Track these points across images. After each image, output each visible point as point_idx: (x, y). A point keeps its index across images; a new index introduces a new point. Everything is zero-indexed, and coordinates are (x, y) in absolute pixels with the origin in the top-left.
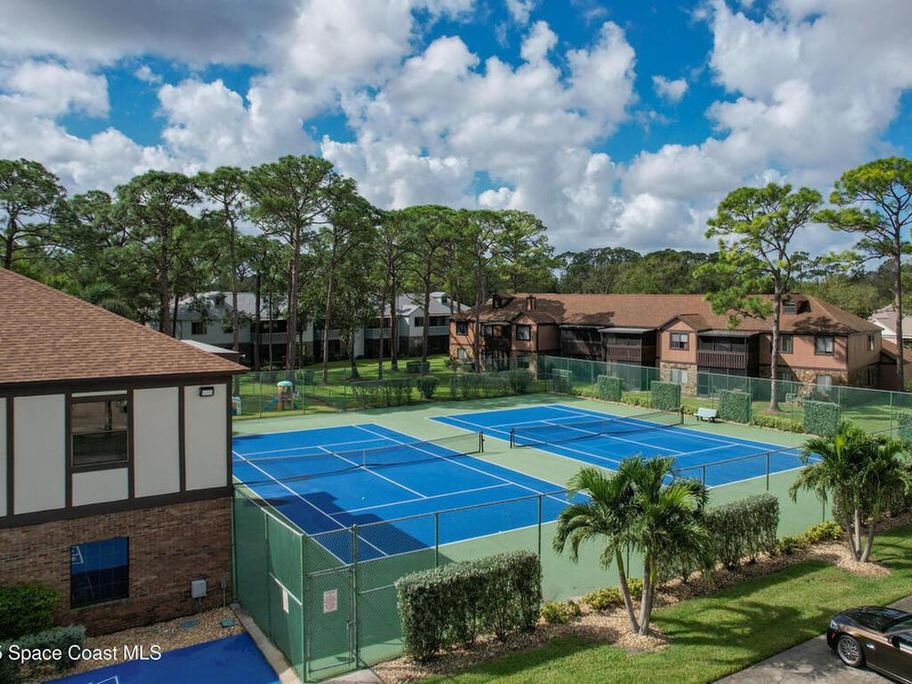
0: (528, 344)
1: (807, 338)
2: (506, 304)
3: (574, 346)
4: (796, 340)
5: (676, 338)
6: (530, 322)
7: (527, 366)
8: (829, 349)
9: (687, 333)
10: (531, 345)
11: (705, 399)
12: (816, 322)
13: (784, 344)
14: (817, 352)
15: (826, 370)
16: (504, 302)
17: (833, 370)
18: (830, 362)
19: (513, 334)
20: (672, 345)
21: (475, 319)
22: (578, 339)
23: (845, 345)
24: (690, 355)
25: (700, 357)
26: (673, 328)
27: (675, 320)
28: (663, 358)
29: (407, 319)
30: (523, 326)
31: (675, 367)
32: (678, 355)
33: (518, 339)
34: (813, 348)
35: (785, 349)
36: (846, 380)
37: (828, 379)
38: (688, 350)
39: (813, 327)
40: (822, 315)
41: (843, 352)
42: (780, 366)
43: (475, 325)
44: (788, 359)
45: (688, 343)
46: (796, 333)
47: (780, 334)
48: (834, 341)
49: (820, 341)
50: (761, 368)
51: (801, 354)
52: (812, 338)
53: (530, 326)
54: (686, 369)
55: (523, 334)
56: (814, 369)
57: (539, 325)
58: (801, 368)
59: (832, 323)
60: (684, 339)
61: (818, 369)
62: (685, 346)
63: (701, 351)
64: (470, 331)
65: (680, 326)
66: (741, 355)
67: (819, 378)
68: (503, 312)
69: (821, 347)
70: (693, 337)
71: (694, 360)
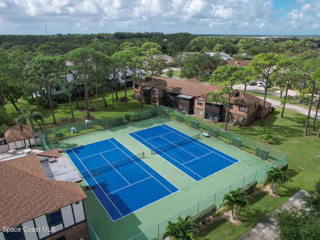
0: (156, 96)
1: (237, 106)
2: (149, 80)
3: (170, 97)
4: (234, 106)
5: (199, 102)
6: (157, 90)
7: (156, 102)
8: (243, 110)
9: (203, 101)
10: (157, 97)
11: (206, 120)
12: (240, 101)
13: (230, 106)
14: (239, 110)
15: (241, 115)
16: (149, 79)
17: (243, 116)
18: (243, 114)
19: (152, 93)
20: (198, 103)
21: (140, 84)
22: (171, 95)
23: (248, 109)
24: (203, 107)
25: (206, 108)
26: (199, 99)
27: (199, 97)
28: (195, 107)
29: (119, 78)
30: (155, 91)
31: (199, 110)
32: (199, 107)
33: (153, 94)
34: (238, 109)
35: (230, 108)
36: (247, 119)
37: (242, 118)
38: (203, 105)
39: (239, 103)
40: (242, 99)
41: (247, 111)
42: (229, 112)
43: (140, 86)
44: (231, 111)
45: (203, 103)
46: (234, 104)
47: (230, 104)
48: (244, 108)
49: (241, 107)
50: (223, 112)
51: (235, 110)
52: (239, 106)
53: (157, 91)
54: (201, 111)
55: (155, 93)
56: (238, 115)
57: (159, 91)
58: (235, 114)
59: (245, 102)
60: (202, 102)
61: (239, 115)
62: (202, 104)
63: (206, 107)
64: (139, 88)
65: (201, 99)
66: (217, 110)
67: (239, 117)
68: (149, 83)
69: (241, 109)
70: (204, 102)
71: (204, 109)
